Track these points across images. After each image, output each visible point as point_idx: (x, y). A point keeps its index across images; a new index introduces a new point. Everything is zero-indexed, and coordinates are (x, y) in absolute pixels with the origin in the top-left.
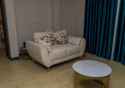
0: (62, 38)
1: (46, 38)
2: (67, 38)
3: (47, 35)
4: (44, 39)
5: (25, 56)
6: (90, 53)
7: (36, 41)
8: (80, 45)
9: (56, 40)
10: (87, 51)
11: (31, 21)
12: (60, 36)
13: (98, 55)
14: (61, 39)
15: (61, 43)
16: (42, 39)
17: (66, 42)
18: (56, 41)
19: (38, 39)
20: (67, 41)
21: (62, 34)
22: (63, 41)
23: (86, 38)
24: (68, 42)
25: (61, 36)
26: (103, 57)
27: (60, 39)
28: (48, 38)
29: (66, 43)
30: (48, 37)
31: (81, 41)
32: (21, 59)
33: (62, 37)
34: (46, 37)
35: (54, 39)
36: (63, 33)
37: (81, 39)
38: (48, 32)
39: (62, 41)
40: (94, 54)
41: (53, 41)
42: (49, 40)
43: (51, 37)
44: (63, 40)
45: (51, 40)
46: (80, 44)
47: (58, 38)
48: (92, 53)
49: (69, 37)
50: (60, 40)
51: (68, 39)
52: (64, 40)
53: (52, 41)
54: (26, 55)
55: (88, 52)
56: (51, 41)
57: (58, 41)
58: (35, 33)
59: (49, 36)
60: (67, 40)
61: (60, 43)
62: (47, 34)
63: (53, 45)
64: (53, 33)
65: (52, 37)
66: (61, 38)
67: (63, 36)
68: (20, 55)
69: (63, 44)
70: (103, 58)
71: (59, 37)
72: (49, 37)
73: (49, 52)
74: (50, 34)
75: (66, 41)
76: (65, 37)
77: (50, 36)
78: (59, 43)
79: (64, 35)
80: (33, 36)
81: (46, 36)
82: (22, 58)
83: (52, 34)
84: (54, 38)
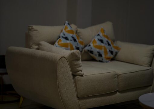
0: (103, 45)
1: (63, 41)
2: (114, 45)
3: (66, 33)
4: (56, 44)
12: (96, 39)
14: (100, 47)
15: (100, 59)
16: (53, 43)
17: (112, 56)
20: (114, 53)
21: (101, 34)
22: (106, 52)
24: (116, 57)
25: (99, 37)
27: (96, 47)
28: (68, 42)
29: (112, 59)
30: (66, 39)
33: (102, 41)
34: (63, 37)
38: (67, 24)
39: (102, 51)
41: (80, 49)
42: (69, 47)
43: (75, 40)
44: (105, 49)
47: (92, 45)
49: (119, 44)
50: (98, 50)
51: (117, 48)
52: (108, 50)
53: (78, 49)
57: (92, 52)
58: (35, 27)
59: (69, 36)
60: (116, 50)
62: (64, 31)
65: (77, 40)
66: (98, 43)
67: (105, 40)
69: (104, 60)
71: (94, 41)
72: (70, 38)
75: (112, 52)
76: (110, 43)
77: (71, 35)
79: (107, 37)
81: (62, 35)
84: (82, 43)
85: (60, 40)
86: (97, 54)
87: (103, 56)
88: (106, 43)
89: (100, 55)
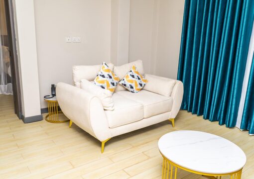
0: (134, 79)
1: (101, 78)
2: (143, 79)
3: (103, 72)
4: (95, 81)
5: (54, 114)
6: (190, 111)
7: (78, 84)
8: (170, 96)
9: (121, 83)
10: (185, 106)
12: (129, 75)
13: (207, 118)
14: (132, 81)
15: (132, 90)
16: (92, 80)
17: (141, 87)
18: (120, 85)
19: (82, 80)
20: (143, 85)
21: (133, 71)
22: (136, 85)
24: (145, 88)
25: (131, 73)
26: (218, 122)
27: (129, 81)
28: (104, 79)
29: (142, 89)
30: (103, 76)
31: (173, 87)
32: (44, 120)
33: (133, 76)
34: (100, 75)
35: (116, 81)
36: (135, 68)
37: (173, 81)
38: (104, 64)
39: (133, 85)
40: (201, 114)
41: (115, 84)
42: (106, 84)
43: (110, 77)
44: (136, 83)
45: (110, 83)
46: (171, 92)
47: (125, 79)
48: (195, 113)
49: (147, 77)
50: (130, 84)
51: (145, 81)
52: (138, 83)
53: (113, 84)
54: (56, 113)
55: (187, 109)
56: (111, 85)
57: (125, 85)
59: (106, 74)
60: (145, 83)
62: (101, 70)
63: (115, 94)
64: (115, 68)
65: (112, 77)
66: (131, 78)
67: (136, 75)
68: (43, 111)
69: (135, 91)
70: (219, 124)
71: (127, 77)
74: (109, 71)
75: (141, 85)
76: (140, 77)
77: (108, 73)
78: (127, 90)
79: (138, 73)
80: (73, 74)
81: (100, 73)
82: (48, 119)
83: (112, 70)
84: (116, 79)
85: (98, 78)
86: (129, 86)
87: (134, 88)
88: (137, 78)
89: (132, 87)
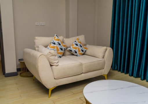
0: (77, 47)
1: (52, 45)
2: (84, 47)
3: (54, 41)
4: (48, 47)
5: (24, 72)
6: (120, 71)
7: (37, 48)
8: (103, 58)
9: (68, 49)
10: (116, 67)
11: (36, 24)
12: (74, 44)
13: (132, 75)
15: (76, 54)
17: (83, 53)
18: (68, 51)
19: (39, 46)
20: (84, 51)
21: (77, 41)
22: (79, 51)
23: (114, 49)
24: (86, 53)
25: (75, 43)
26: (140, 78)
27: (74, 48)
28: (55, 45)
30: (54, 44)
31: (105, 52)
33: (77, 45)
34: (52, 43)
35: (64, 47)
36: (78, 39)
37: (105, 48)
38: (55, 36)
39: (77, 50)
40: (127, 72)
41: (63, 49)
42: (56, 48)
43: (60, 44)
44: (79, 49)
45: (59, 48)
46: (104, 56)
47: (71, 47)
48: (123, 72)
49: (88, 46)
50: (74, 50)
51: (86, 48)
52: (80, 50)
53: (62, 49)
55: (117, 70)
56: (60, 50)
57: (71, 51)
60: (85, 50)
61: (74, 53)
62: (53, 39)
64: (65, 39)
65: (61, 44)
66: (75, 46)
67: (79, 44)
68: (18, 70)
69: (78, 55)
70: (141, 79)
71: (73, 45)
72: (56, 43)
73: (52, 64)
74: (58, 40)
75: (83, 51)
76: (82, 46)
77: (57, 41)
78: (73, 55)
80: (34, 42)
81: (52, 42)
83: (62, 40)
84: (64, 46)
85: (51, 45)
86: (74, 52)
87: (78, 53)
88: (80, 46)
89: (76, 52)
